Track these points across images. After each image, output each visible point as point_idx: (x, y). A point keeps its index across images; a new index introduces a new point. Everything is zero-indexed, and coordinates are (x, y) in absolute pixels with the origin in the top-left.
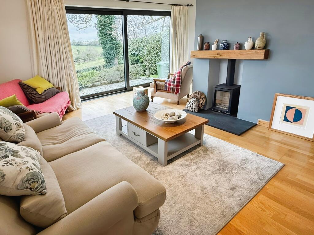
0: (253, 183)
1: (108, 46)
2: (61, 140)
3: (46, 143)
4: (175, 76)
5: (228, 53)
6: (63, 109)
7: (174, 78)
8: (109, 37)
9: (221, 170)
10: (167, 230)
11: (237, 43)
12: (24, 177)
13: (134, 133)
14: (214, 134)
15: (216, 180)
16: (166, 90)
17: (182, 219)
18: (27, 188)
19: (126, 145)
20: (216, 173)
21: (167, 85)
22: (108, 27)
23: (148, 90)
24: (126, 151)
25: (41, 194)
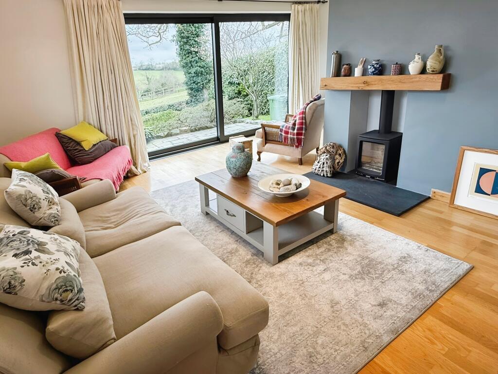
0: (418, 295)
1: (193, 70)
2: (115, 223)
3: (93, 227)
4: (295, 119)
5: (381, 80)
6: (121, 173)
7: (293, 122)
8: (194, 56)
9: (364, 273)
10: (272, 367)
11: (397, 64)
12: (53, 284)
13: (227, 211)
14: (357, 213)
15: (356, 290)
16: (281, 141)
17: (298, 352)
18: (56, 299)
19: (216, 231)
20: (357, 278)
21: (283, 134)
22: (193, 41)
23: (252, 141)
24: (215, 240)
25: (77, 310)
